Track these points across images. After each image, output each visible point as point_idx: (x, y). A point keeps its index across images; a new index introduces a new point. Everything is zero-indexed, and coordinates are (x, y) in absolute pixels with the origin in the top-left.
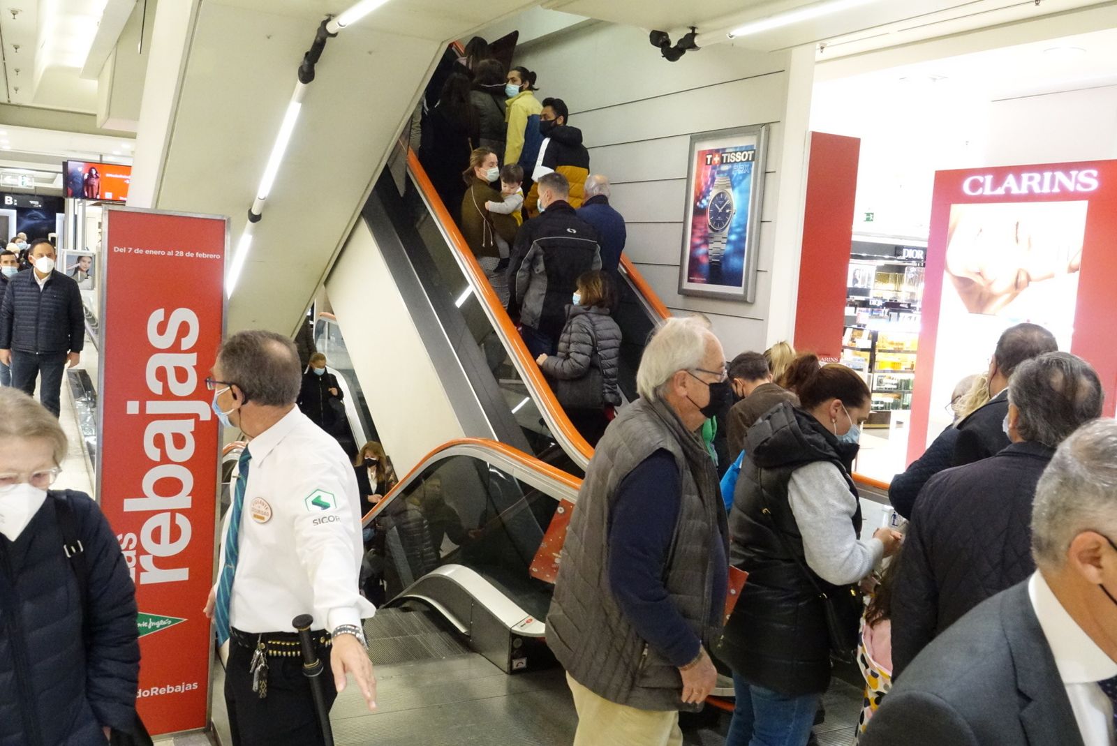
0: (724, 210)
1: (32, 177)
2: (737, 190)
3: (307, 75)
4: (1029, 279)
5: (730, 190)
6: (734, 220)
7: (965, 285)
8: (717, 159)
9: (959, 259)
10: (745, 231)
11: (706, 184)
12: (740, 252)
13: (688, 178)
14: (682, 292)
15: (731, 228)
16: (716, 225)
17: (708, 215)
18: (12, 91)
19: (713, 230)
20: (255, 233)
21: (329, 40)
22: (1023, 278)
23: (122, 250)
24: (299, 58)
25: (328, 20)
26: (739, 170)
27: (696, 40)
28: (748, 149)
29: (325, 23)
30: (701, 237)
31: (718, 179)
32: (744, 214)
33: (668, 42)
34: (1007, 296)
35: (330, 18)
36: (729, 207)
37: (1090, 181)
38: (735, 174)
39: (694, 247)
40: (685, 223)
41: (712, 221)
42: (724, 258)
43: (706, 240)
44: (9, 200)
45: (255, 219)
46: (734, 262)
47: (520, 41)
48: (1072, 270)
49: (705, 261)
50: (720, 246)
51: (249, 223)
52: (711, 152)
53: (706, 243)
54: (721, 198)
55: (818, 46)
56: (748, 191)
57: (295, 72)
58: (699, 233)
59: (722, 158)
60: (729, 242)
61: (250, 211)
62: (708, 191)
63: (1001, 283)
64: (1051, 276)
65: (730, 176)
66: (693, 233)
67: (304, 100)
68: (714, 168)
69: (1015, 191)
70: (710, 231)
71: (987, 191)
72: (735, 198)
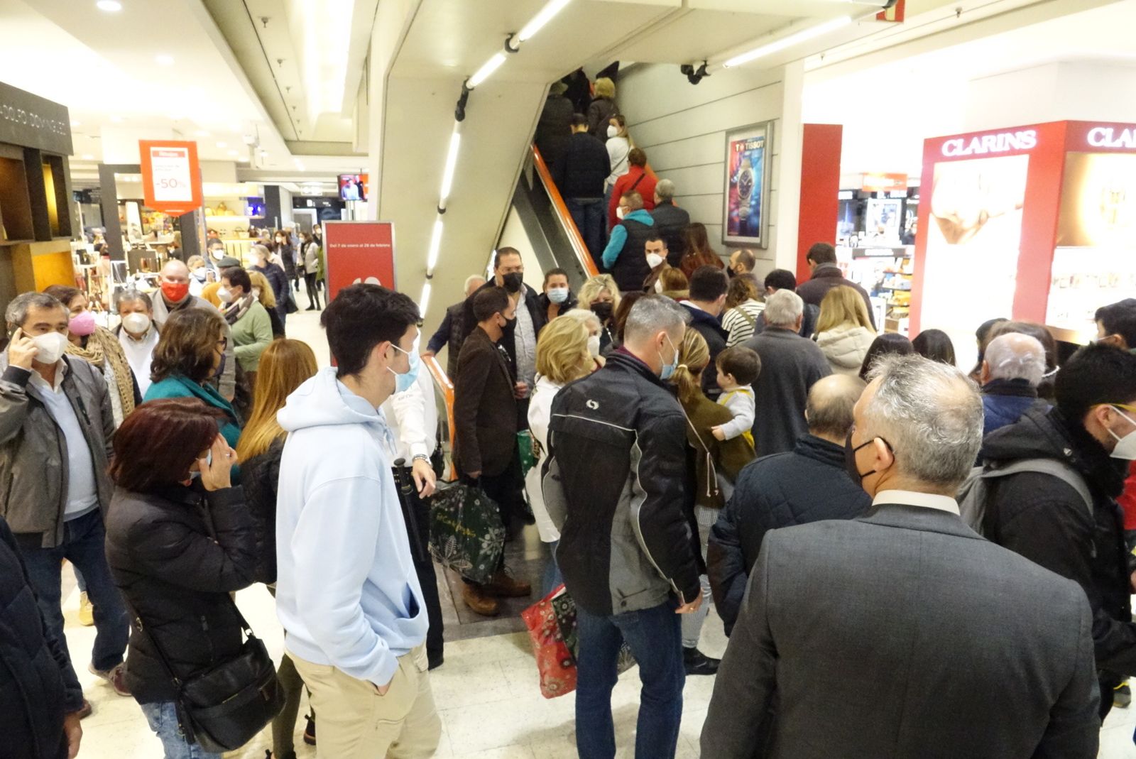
0: (748, 183)
1: (321, 186)
2: (754, 169)
3: (460, 116)
4: (988, 216)
5: (750, 169)
6: (753, 190)
7: (945, 223)
8: (742, 147)
9: (941, 205)
10: (760, 198)
11: (736, 165)
12: (757, 213)
13: (726, 162)
14: (724, 243)
15: (752, 197)
16: (743, 195)
17: (738, 188)
18: (298, 133)
19: (741, 197)
20: (444, 220)
21: (470, 93)
22: (984, 216)
23: (334, 246)
24: (453, 107)
25: (467, 80)
26: (755, 155)
27: (707, 70)
28: (761, 139)
29: (465, 82)
30: (734, 204)
31: (744, 162)
32: (759, 185)
33: (692, 71)
34: (974, 230)
35: (468, 78)
36: (750, 181)
37: (1029, 140)
38: (753, 157)
39: (731, 211)
40: (724, 194)
41: (741, 191)
42: (748, 217)
43: (738, 205)
44: (310, 203)
45: (442, 211)
46: (754, 220)
47: (621, 67)
48: (1018, 208)
49: (737, 220)
50: (745, 210)
51: (439, 215)
52: (739, 142)
53: (738, 207)
54: (745, 175)
55: (819, 56)
56: (761, 170)
57: (453, 115)
58: (733, 201)
59: (745, 146)
60: (751, 206)
61: (438, 207)
62: (738, 171)
63: (968, 222)
64: (1003, 214)
65: (751, 159)
66: (730, 201)
67: (462, 131)
68: (741, 153)
69: (978, 151)
70: (739, 199)
71: (959, 152)
72: (753, 174)
